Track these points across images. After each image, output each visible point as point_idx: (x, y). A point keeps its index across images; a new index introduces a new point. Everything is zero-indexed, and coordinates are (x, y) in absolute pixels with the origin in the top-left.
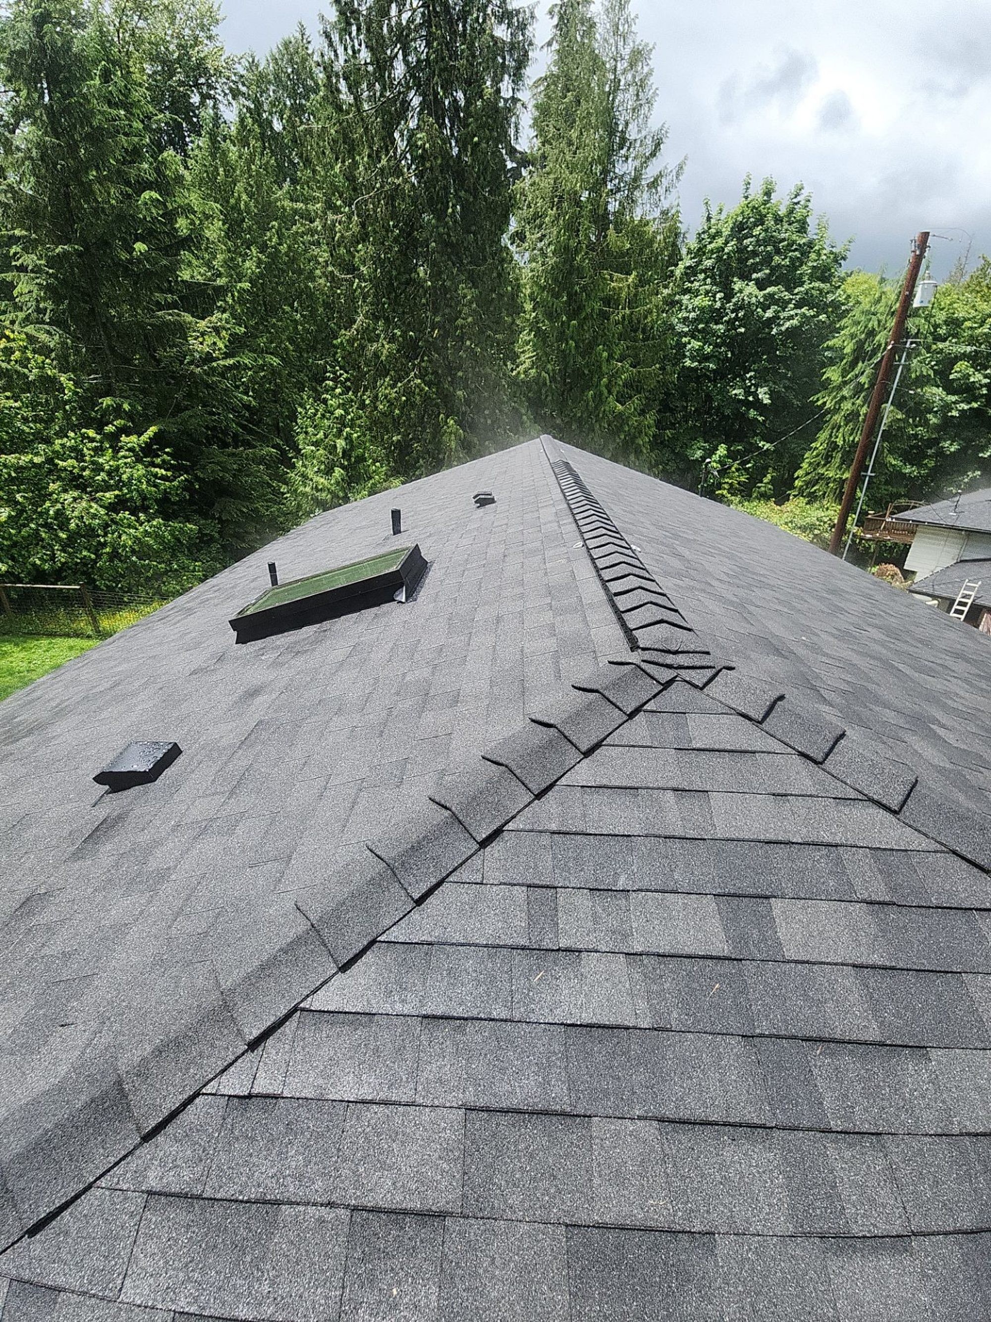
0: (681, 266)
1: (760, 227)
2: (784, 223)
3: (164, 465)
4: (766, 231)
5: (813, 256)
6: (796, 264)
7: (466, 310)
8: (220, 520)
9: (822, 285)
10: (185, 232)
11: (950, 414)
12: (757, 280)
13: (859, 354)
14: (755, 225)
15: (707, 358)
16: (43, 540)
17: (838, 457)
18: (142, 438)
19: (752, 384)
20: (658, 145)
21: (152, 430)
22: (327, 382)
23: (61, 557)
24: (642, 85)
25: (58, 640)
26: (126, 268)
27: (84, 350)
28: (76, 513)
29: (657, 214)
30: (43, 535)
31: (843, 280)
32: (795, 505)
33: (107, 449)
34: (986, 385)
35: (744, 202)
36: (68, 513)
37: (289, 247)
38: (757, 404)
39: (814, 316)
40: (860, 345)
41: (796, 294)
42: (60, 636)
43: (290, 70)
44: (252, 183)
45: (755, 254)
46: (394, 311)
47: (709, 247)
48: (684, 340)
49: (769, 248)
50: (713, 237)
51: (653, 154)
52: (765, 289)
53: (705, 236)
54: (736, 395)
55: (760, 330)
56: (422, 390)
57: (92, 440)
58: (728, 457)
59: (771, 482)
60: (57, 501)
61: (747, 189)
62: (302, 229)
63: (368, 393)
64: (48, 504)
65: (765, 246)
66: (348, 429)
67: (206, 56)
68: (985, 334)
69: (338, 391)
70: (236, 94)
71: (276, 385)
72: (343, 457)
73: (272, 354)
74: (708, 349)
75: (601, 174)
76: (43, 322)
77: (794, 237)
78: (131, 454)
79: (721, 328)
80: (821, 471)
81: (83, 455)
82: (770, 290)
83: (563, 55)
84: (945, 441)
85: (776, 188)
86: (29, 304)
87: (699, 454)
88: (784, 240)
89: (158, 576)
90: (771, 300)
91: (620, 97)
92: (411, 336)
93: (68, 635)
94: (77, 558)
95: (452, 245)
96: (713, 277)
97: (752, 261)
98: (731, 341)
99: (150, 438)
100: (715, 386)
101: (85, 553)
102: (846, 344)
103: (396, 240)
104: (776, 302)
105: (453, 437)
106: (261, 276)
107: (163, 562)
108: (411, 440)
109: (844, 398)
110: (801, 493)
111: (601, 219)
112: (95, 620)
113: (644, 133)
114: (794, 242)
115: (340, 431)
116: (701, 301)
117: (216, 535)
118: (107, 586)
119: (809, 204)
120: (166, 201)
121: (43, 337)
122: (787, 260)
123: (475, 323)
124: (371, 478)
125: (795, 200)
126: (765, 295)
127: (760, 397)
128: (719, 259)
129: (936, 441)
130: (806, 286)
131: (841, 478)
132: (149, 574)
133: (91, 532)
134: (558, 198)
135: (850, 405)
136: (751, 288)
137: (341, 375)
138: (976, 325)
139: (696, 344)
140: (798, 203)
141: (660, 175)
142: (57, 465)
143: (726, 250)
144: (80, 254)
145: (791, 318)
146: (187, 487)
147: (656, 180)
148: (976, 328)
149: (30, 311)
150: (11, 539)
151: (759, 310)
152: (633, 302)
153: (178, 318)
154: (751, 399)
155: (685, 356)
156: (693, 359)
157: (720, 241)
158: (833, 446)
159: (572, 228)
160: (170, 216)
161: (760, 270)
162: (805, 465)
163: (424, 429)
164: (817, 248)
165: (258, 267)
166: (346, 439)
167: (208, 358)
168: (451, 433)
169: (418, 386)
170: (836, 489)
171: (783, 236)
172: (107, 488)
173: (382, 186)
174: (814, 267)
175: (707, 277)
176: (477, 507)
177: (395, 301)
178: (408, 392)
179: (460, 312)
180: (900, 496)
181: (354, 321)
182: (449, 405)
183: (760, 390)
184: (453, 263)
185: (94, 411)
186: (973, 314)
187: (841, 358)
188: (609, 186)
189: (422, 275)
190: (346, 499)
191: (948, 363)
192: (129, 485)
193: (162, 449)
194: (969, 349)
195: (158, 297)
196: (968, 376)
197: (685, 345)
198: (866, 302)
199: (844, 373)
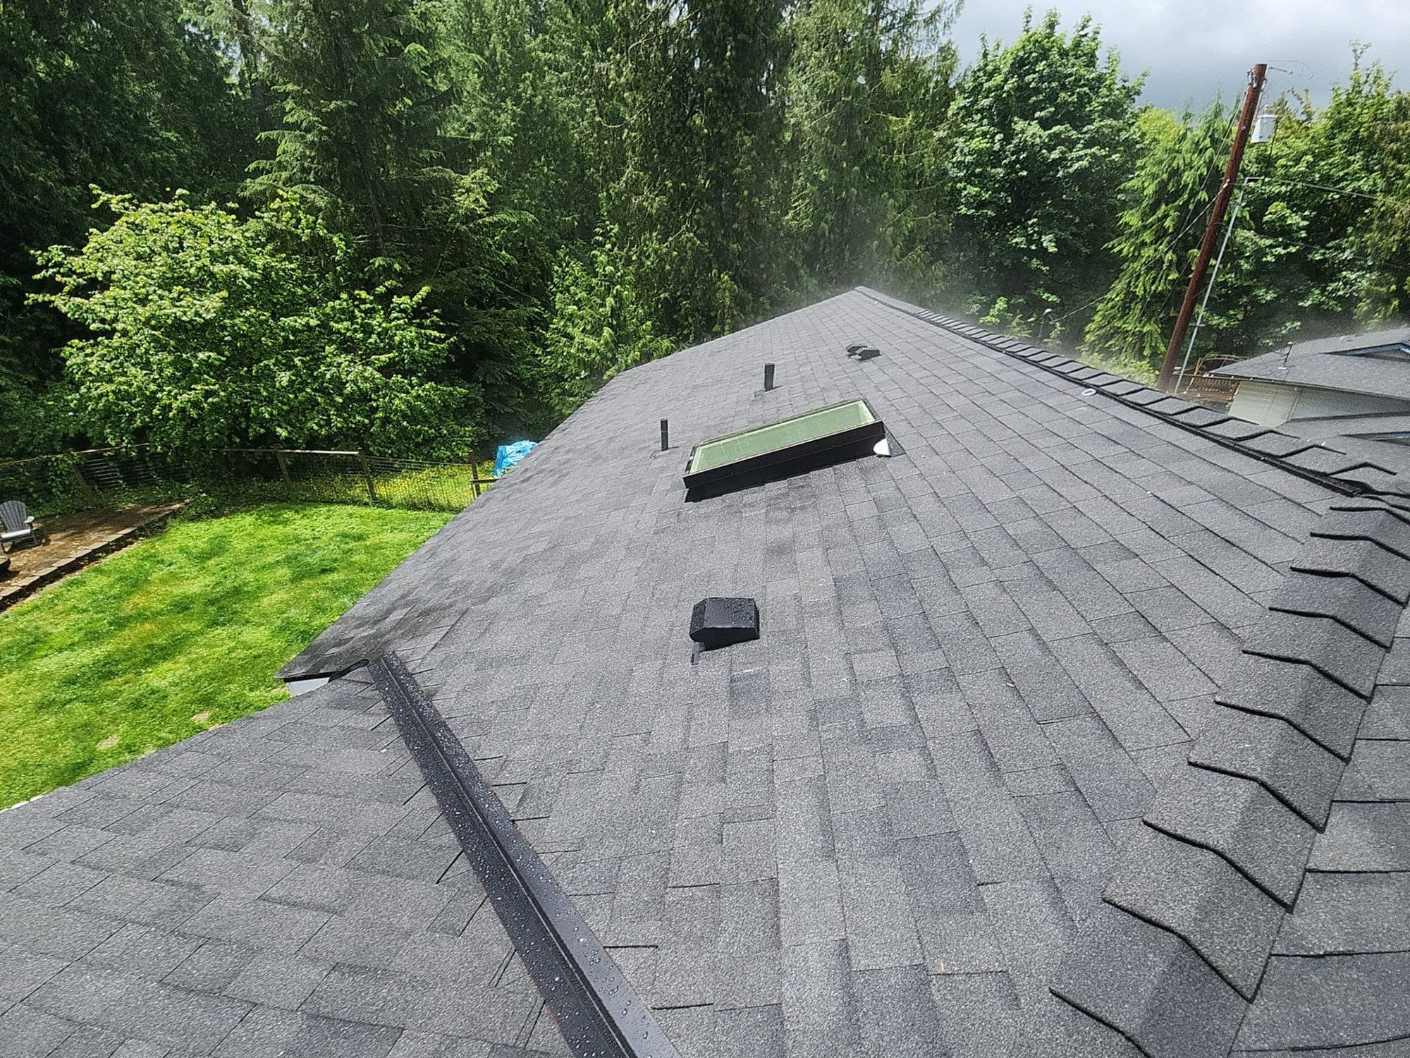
0: (953, 107)
1: (1044, 62)
2: (1070, 58)
3: (435, 326)
4: (1049, 66)
5: (1104, 91)
6: (1083, 100)
7: (744, 158)
8: (485, 385)
9: (1115, 123)
10: (444, 88)
11: (1264, 259)
12: (1040, 119)
13: (1163, 196)
14: (1037, 60)
15: (982, 205)
16: (318, 404)
17: (1137, 309)
18: (415, 299)
19: (1035, 232)
21: (425, 290)
22: (597, 238)
23: (337, 422)
25: (336, 507)
27: (353, 209)
28: (351, 377)
29: (934, 51)
30: (319, 399)
31: (1136, 116)
33: (378, 310)
34: (1303, 228)
35: (1024, 36)
36: (343, 377)
37: (543, 99)
38: (1041, 253)
39: (1105, 156)
40: (1163, 186)
41: (1086, 133)
42: (338, 503)
44: (506, 33)
45: (1037, 91)
46: (663, 161)
47: (986, 85)
48: (959, 185)
49: (1054, 84)
50: (990, 76)
52: (1050, 129)
53: (981, 74)
54: (1017, 243)
55: (1043, 173)
56: (694, 244)
57: (363, 301)
58: (1008, 311)
59: (1060, 337)
60: (330, 365)
61: (1028, 22)
62: (554, 80)
63: (634, 249)
64: (323, 368)
65: (1050, 83)
66: (618, 287)
68: (1301, 172)
69: (608, 246)
71: (529, 243)
72: (612, 317)
73: (525, 209)
74: (986, 195)
75: (873, 11)
76: (308, 182)
77: (1082, 72)
78: (403, 315)
79: (1000, 171)
80: (1118, 324)
81: (355, 317)
82: (1056, 129)
84: (1260, 288)
85: (1060, 20)
86: (294, 163)
87: (975, 307)
88: (1071, 75)
89: (428, 441)
90: (1057, 140)
92: (682, 187)
93: (344, 503)
94: (352, 423)
95: (729, 91)
96: (991, 118)
97: (1034, 98)
98: (1011, 185)
99: (422, 299)
100: (993, 234)
101: (358, 418)
102: (1146, 184)
103: (669, 86)
104: (1062, 142)
105: (727, 292)
106: (516, 129)
107: (432, 427)
108: (679, 297)
109: (1143, 244)
110: (1092, 346)
111: (875, 62)
112: (371, 487)
114: (1082, 77)
115: (608, 289)
116: (979, 143)
117: (481, 400)
118: (378, 451)
119: (1099, 36)
120: (429, 53)
121: (310, 196)
122: (1075, 96)
123: (753, 172)
124: (640, 338)
125: (1082, 33)
126: (1050, 134)
127: (1045, 245)
128: (998, 98)
129: (1249, 289)
130: (1096, 124)
131: (1141, 332)
132: (420, 440)
133: (364, 397)
135: (1151, 252)
136: (1034, 128)
137: (610, 230)
138: (1291, 163)
139: (973, 190)
140: (1086, 35)
141: (938, 11)
142: (331, 327)
143: (1006, 88)
144: (351, 109)
145: (1079, 159)
146: (454, 349)
147: (933, 16)
148: (1291, 166)
149: (295, 170)
150: (289, 404)
151: (1044, 151)
152: (910, 144)
153: (443, 175)
154: (1033, 247)
155: (960, 203)
156: (968, 205)
157: (998, 79)
158: (1130, 297)
160: (432, 69)
161: (1044, 109)
162: (1097, 318)
163: (694, 285)
164: (1108, 82)
165: (513, 120)
166: (614, 297)
167: (473, 214)
168: (724, 289)
169: (689, 240)
170: (1135, 343)
171: (1069, 71)
172: (377, 351)
173: (655, 31)
174: (1104, 104)
175: (982, 119)
176: (861, 360)
177: (665, 151)
178: (679, 246)
179: (737, 161)
180: (1208, 351)
181: (622, 174)
182: (721, 259)
183: (1044, 238)
184: (730, 109)
185: (363, 273)
186: (1286, 151)
187: (1138, 202)
188: (882, 24)
189: (698, 122)
190: (614, 360)
191: (1260, 204)
192: (399, 347)
193: (430, 310)
194: (1283, 189)
195: (424, 154)
196: (1283, 218)
197: (960, 191)
198: (1166, 141)
199: (1144, 216)
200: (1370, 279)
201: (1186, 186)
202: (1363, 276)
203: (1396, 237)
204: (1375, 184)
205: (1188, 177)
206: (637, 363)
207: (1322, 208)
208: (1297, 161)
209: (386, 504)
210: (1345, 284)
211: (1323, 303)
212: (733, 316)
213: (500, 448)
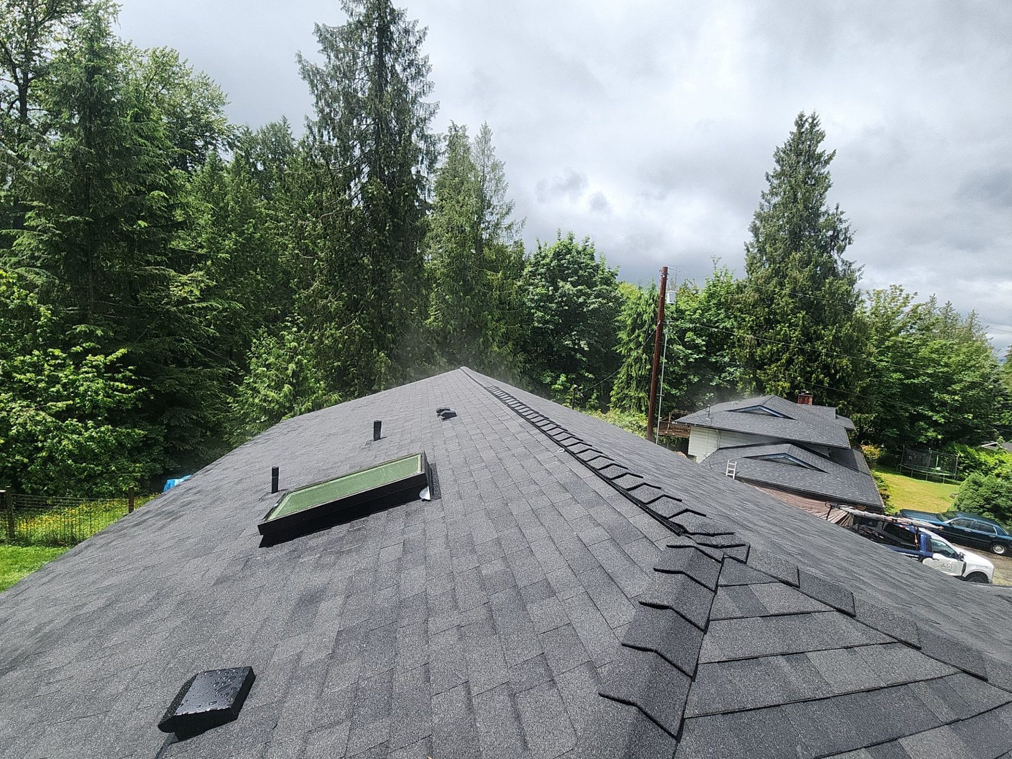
0: (526, 271)
1: (570, 255)
2: (582, 255)
3: (125, 380)
4: (573, 257)
5: (600, 272)
6: (591, 276)
7: (396, 285)
8: (168, 426)
9: (608, 288)
10: (180, 219)
11: (689, 360)
12: (571, 282)
13: (635, 326)
14: (566, 254)
15: (547, 322)
17: (634, 385)
18: (110, 358)
19: (576, 339)
20: (509, 210)
21: (121, 351)
22: (286, 323)
24: (499, 180)
26: (127, 237)
27: (68, 288)
28: (20, 421)
29: (512, 243)
31: (617, 286)
32: (613, 414)
33: (70, 365)
34: (704, 345)
35: (558, 242)
36: (11, 420)
37: (261, 236)
38: (581, 350)
39: (606, 303)
40: (635, 320)
41: (594, 291)
43: (273, 140)
44: (239, 196)
45: (568, 268)
46: (342, 281)
47: (542, 262)
48: (532, 311)
49: (576, 266)
50: (544, 258)
51: (507, 213)
52: (577, 287)
53: (538, 256)
54: (567, 344)
55: (576, 309)
56: (360, 332)
57: (56, 358)
58: (566, 382)
59: (597, 398)
61: (559, 236)
62: (273, 226)
63: (317, 332)
65: (573, 265)
66: (299, 357)
67: (213, 121)
68: (697, 318)
69: (295, 329)
70: (231, 145)
71: (236, 322)
72: (292, 377)
73: (235, 300)
74: (548, 318)
75: (477, 219)
76: (34, 266)
77: (589, 262)
78: (94, 370)
79: (554, 306)
80: (626, 392)
81: (43, 370)
82: (579, 287)
83: (452, 160)
84: (690, 375)
85: (575, 237)
86: (25, 252)
87: (548, 380)
88: (583, 263)
89: (92, 478)
90: (581, 293)
91: (486, 184)
92: (354, 297)
94: (9, 462)
95: (388, 247)
96: (546, 279)
97: (567, 272)
98: (561, 314)
99: (117, 358)
100: (554, 338)
101: (18, 457)
102: (627, 319)
103: (348, 240)
104: (584, 294)
105: (383, 364)
106: (236, 250)
107: (100, 465)
108: (349, 365)
109: (631, 349)
110: (615, 406)
111: (479, 243)
112: (12, 524)
113: (502, 203)
114: (589, 264)
115: (292, 358)
116: (541, 290)
117: (161, 439)
118: (32, 488)
119: (594, 247)
120: (170, 198)
121: (31, 276)
122: (587, 273)
123: (402, 293)
124: (315, 393)
125: (586, 244)
126: (577, 290)
127: (582, 346)
128: (548, 269)
129: (685, 376)
130: (599, 287)
131: (638, 397)
132: (83, 476)
133: (31, 437)
134: (450, 228)
135: (635, 353)
136: (569, 286)
137: (298, 319)
138: (692, 314)
139: (540, 314)
140: (588, 245)
141: (512, 224)
142: (14, 378)
143: (552, 265)
144: (87, 223)
145: (594, 303)
147: (510, 226)
149: (25, 257)
151: (575, 297)
152: (501, 288)
153: (163, 272)
154: (576, 347)
155: (534, 320)
156: (539, 322)
157: (548, 260)
158: (630, 377)
159: (462, 244)
160: (171, 208)
161: (572, 277)
162: (615, 388)
163: (360, 358)
164: (601, 268)
165: (235, 245)
166: (296, 363)
167: (185, 301)
168: (381, 362)
169: (358, 329)
170: (637, 403)
171: (582, 261)
172: (58, 398)
173: (341, 210)
174: (601, 278)
175: (542, 278)
176: (444, 419)
177: (344, 276)
178: (350, 332)
179: (392, 286)
180: (674, 408)
181: (312, 286)
182: (380, 343)
183: (581, 342)
184: (388, 257)
185: (65, 335)
186: (689, 308)
187: (625, 327)
188: (482, 226)
189: (366, 261)
190: (291, 409)
191: (682, 333)
192: (83, 396)
193: (125, 367)
194: (691, 326)
195: (150, 257)
196: (694, 340)
197: (533, 314)
198: (633, 298)
199: (629, 335)
200: (740, 372)
201: (646, 321)
202: (736, 370)
203: (748, 350)
204: (733, 324)
205: (645, 317)
206: (309, 411)
207: (710, 335)
208: (695, 313)
209: (25, 541)
210: (729, 374)
211: (721, 383)
212: (387, 380)
213: (169, 481)
